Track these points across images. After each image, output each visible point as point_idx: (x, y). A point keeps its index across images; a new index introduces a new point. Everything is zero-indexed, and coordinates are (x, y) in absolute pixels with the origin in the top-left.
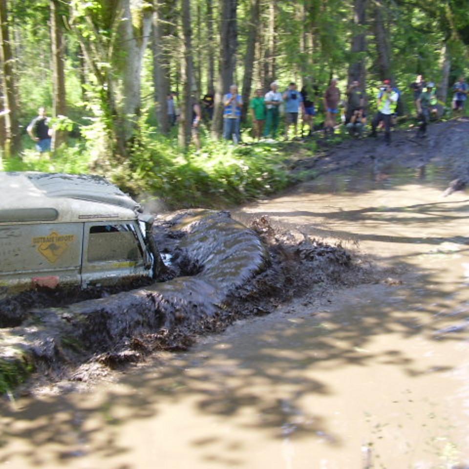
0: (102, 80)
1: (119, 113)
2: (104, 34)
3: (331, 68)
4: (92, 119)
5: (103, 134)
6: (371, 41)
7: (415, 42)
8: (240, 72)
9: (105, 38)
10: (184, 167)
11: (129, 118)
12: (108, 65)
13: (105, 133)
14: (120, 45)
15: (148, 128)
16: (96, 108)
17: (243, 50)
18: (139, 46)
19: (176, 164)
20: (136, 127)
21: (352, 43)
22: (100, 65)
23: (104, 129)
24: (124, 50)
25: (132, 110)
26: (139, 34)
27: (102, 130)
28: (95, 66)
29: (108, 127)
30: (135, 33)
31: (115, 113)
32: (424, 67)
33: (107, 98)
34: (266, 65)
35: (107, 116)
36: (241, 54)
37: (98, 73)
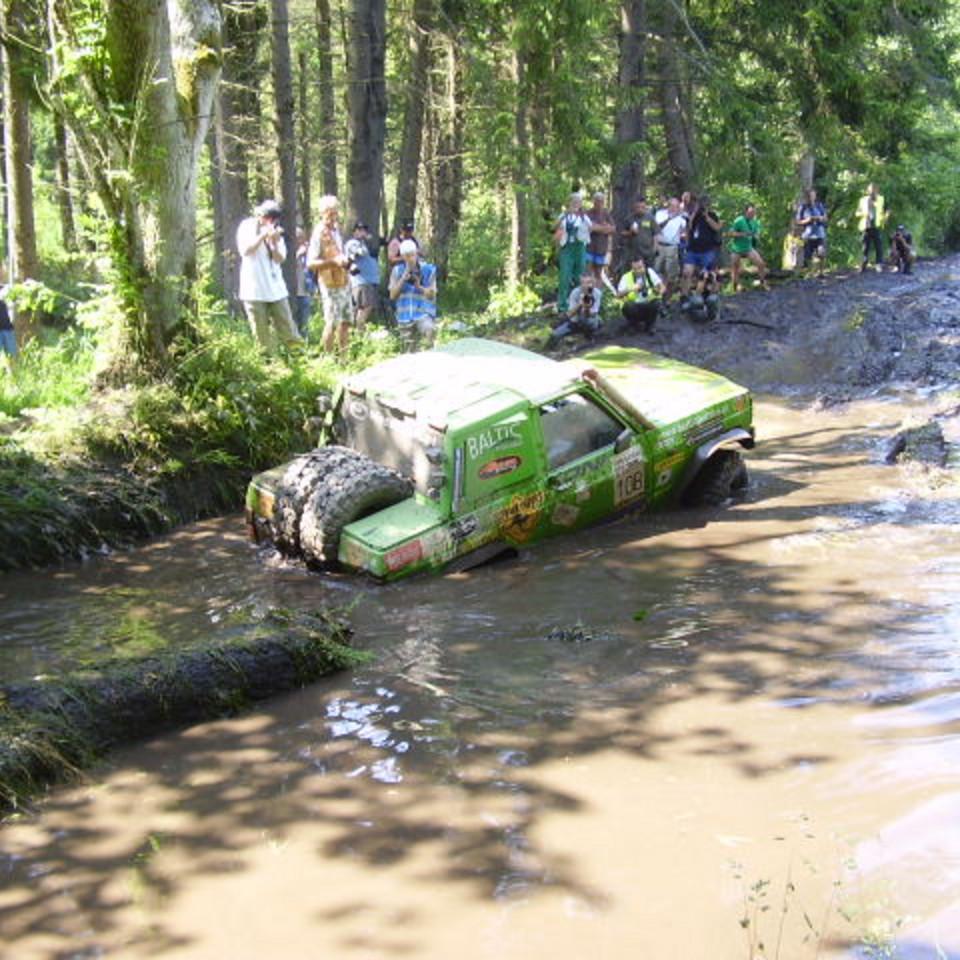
0: (115, 207)
1: (153, 274)
2: (119, 112)
3: (576, 176)
4: (99, 288)
5: (121, 317)
6: (652, 120)
7: (744, 121)
8: (390, 186)
9: (120, 120)
10: (287, 382)
11: (173, 283)
12: (127, 175)
13: (123, 316)
14: (151, 135)
15: (212, 302)
16: (105, 262)
17: (396, 141)
18: (191, 135)
19: (272, 376)
20: (188, 301)
21: (617, 125)
22: (111, 175)
23: (122, 308)
24: (159, 144)
25: (178, 267)
26: (190, 110)
27: (118, 310)
28: (101, 178)
29: (130, 303)
30: (180, 110)
31: (143, 272)
32: (763, 168)
33: (128, 243)
34: (442, 173)
35: (128, 280)
36: (391, 149)
37: (106, 192)
